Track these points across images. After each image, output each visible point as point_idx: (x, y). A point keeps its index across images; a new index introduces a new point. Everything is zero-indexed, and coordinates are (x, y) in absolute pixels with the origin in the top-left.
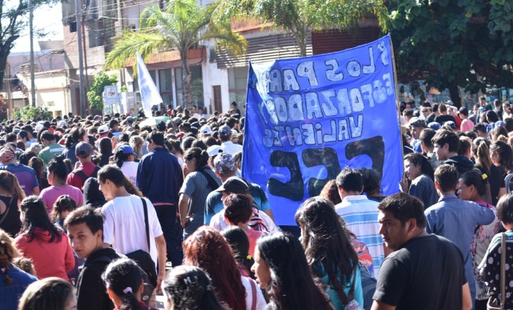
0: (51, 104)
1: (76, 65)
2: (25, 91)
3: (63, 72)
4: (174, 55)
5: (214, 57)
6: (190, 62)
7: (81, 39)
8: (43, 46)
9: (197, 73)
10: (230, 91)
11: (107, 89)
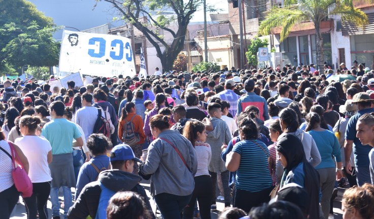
0: (219, 60)
1: (238, 32)
2: (200, 51)
3: (228, 37)
4: (310, 26)
5: (339, 27)
6: (322, 31)
7: (241, 13)
8: (213, 18)
9: (327, 38)
10: (351, 52)
11: (261, 50)
